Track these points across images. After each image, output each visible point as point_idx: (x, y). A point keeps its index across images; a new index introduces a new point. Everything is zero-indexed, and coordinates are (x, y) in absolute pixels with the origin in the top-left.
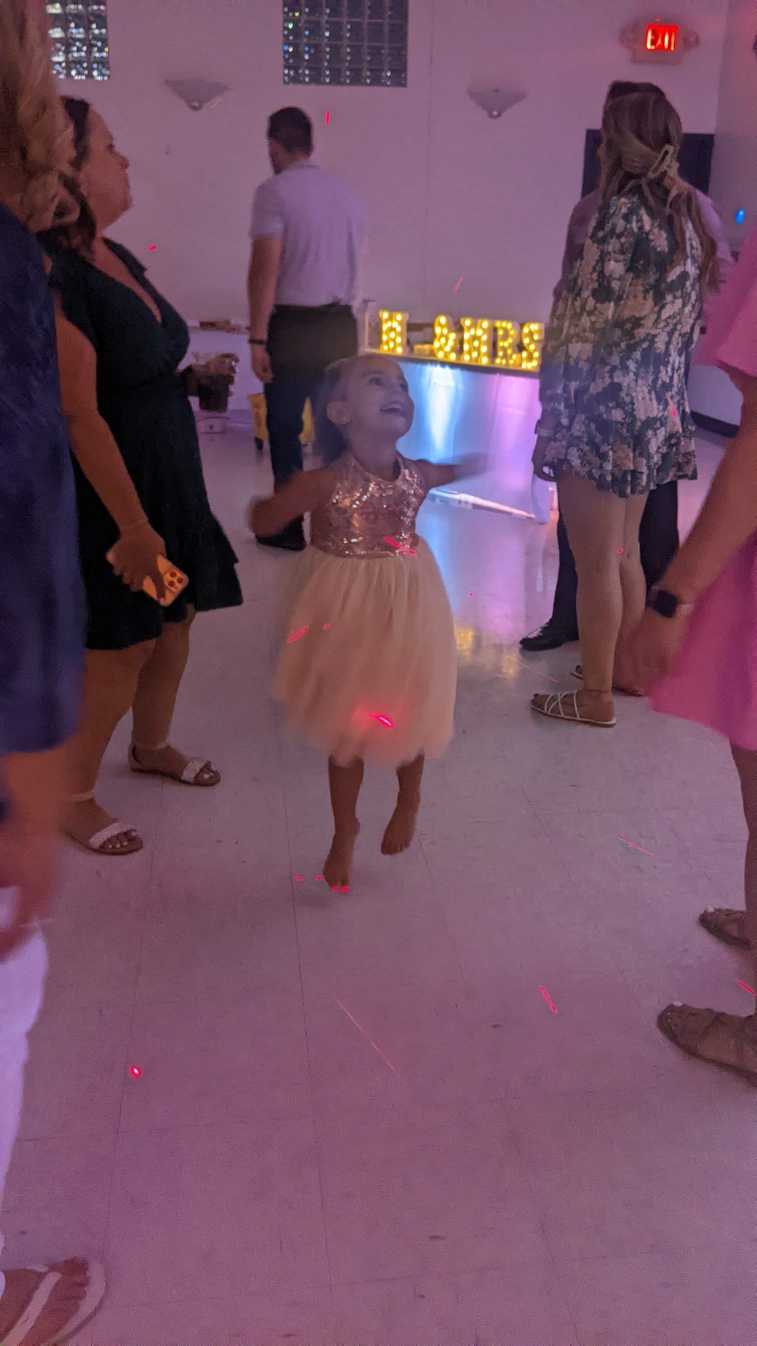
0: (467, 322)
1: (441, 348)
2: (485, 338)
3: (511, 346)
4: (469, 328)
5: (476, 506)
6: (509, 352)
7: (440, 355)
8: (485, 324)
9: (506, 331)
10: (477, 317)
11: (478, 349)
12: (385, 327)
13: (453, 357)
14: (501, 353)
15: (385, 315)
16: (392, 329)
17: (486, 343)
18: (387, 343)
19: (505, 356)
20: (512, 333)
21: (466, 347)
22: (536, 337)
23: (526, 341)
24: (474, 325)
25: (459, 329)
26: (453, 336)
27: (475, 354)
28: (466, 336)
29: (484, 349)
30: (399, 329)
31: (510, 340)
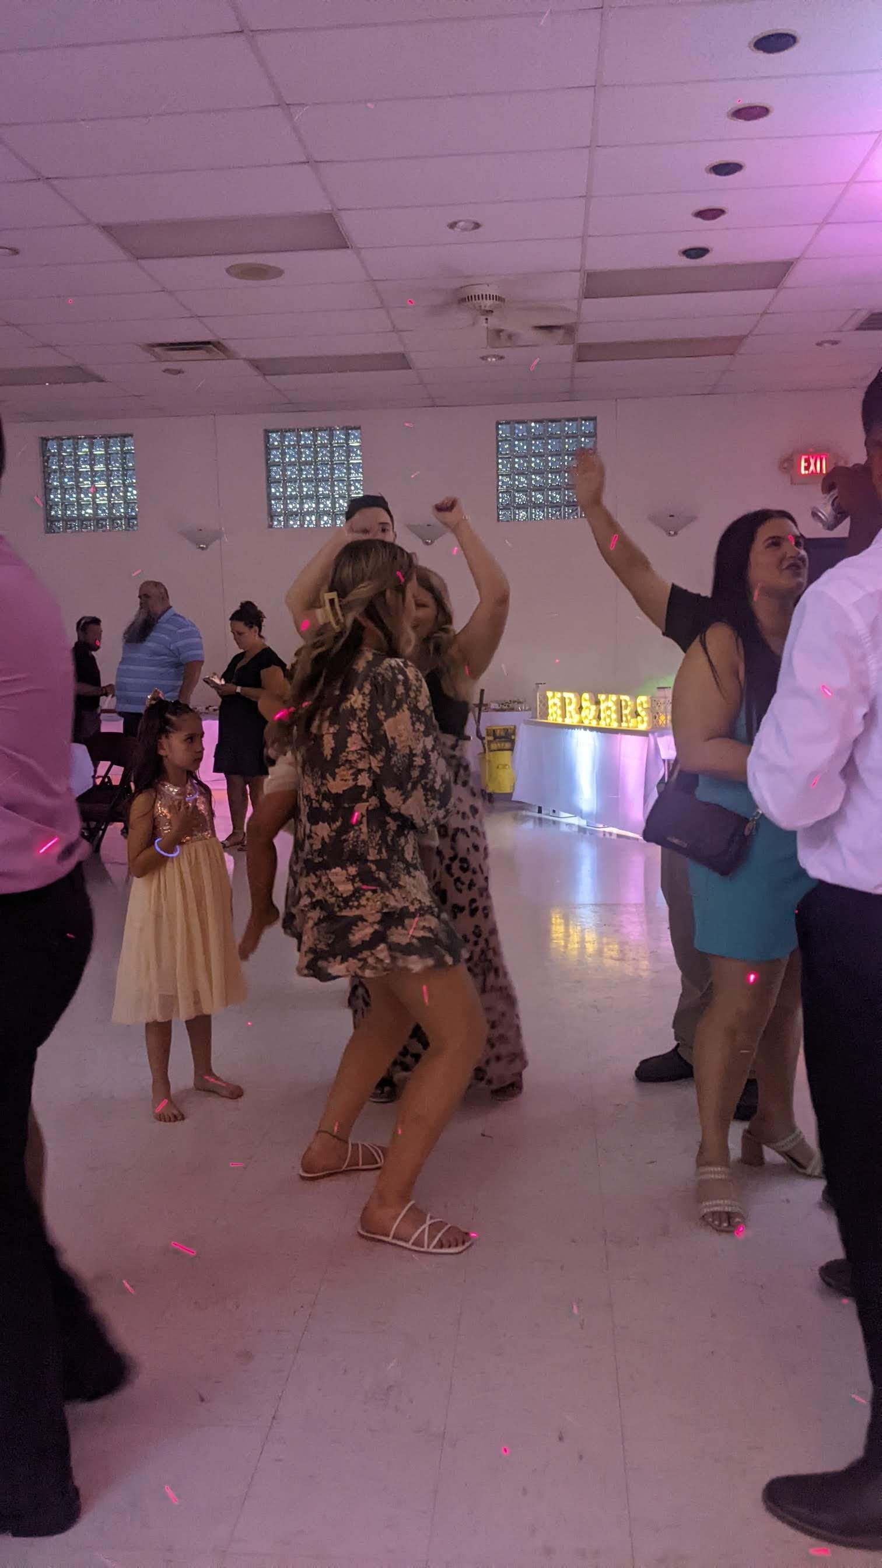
0: (602, 697)
1: (586, 717)
2: (614, 708)
3: (630, 713)
4: (604, 701)
5: (619, 836)
6: (629, 717)
7: (586, 723)
8: (614, 697)
9: (626, 701)
10: (608, 692)
11: (609, 716)
12: (550, 702)
13: (594, 724)
14: (624, 719)
15: (549, 694)
16: (555, 704)
17: (616, 712)
18: (552, 715)
19: (627, 721)
20: (629, 703)
21: (602, 716)
22: (645, 706)
23: (639, 709)
24: (607, 699)
25: (597, 703)
26: (594, 707)
27: (608, 720)
28: (603, 706)
29: (614, 716)
30: (559, 704)
31: (629, 709)
